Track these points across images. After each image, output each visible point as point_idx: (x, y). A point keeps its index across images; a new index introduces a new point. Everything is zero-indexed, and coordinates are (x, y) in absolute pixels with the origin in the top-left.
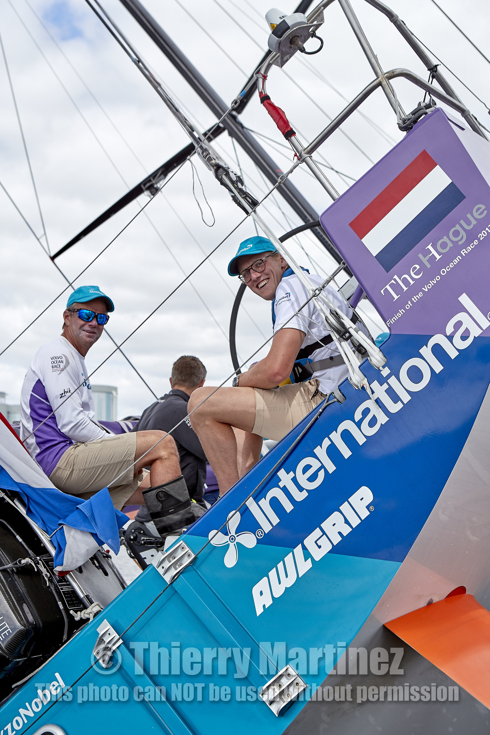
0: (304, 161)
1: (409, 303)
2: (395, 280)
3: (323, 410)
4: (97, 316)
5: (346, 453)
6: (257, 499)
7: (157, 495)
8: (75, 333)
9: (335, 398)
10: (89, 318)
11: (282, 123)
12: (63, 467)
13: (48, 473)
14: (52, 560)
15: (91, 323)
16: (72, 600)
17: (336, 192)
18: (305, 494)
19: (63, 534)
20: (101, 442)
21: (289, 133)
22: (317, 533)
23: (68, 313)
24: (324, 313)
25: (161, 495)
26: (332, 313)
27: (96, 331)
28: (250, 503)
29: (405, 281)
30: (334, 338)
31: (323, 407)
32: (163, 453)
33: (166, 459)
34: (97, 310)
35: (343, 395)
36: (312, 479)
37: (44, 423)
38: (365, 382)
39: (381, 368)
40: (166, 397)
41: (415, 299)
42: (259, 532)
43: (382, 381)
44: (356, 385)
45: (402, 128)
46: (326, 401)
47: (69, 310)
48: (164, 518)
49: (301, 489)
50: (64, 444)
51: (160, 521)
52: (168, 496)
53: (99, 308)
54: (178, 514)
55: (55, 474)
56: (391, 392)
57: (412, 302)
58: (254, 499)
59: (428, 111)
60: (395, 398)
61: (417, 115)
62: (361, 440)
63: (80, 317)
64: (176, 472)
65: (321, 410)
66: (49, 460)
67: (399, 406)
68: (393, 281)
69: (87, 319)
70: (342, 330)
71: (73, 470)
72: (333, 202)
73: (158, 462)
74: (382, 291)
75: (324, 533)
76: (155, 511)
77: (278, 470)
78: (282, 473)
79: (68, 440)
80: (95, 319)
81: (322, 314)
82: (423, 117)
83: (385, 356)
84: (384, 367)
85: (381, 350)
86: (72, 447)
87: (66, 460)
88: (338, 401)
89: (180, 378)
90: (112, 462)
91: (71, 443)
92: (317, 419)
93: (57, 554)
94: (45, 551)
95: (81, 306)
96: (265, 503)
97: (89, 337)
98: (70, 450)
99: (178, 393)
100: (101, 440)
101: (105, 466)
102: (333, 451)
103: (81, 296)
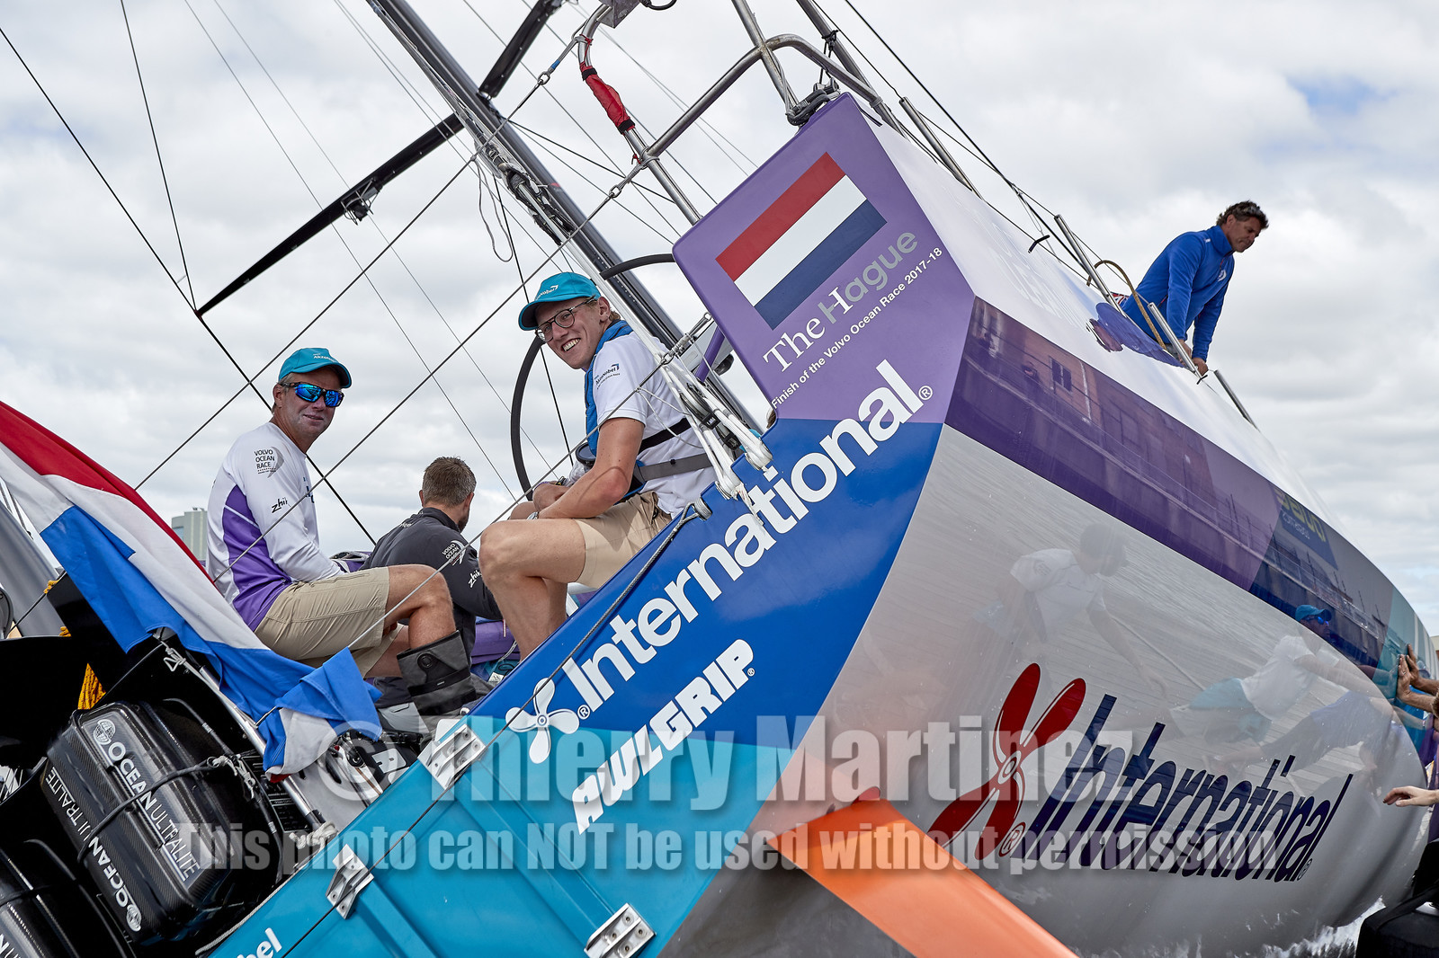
0: (648, 165)
1: (805, 374)
2: (784, 340)
3: (679, 529)
4: (326, 393)
5: (713, 591)
6: (579, 660)
7: (420, 661)
8: (291, 419)
9: (697, 511)
10: (313, 396)
11: (614, 109)
12: (275, 618)
13: (253, 627)
14: (260, 760)
15: (315, 405)
16: (288, 820)
17: (695, 212)
18: (651, 653)
19: (278, 719)
20: (335, 580)
21: (624, 125)
22: (670, 708)
23: (281, 389)
24: (677, 388)
25: (426, 659)
26: (691, 389)
27: (323, 416)
28: (570, 667)
29: (799, 342)
30: (692, 424)
31: (678, 525)
32: (429, 598)
33: (433, 606)
34: (324, 384)
35: (708, 507)
36: (662, 630)
37: (247, 553)
38: (741, 487)
39: (764, 469)
40: (414, 519)
41: (813, 368)
42: (583, 710)
43: (766, 486)
44: (726, 493)
45: (792, 121)
46: (683, 516)
47: (281, 384)
48: (430, 695)
49: (645, 645)
50: (278, 583)
51: (424, 699)
52: (436, 661)
53: (329, 381)
54: (451, 688)
55: (262, 628)
56: (778, 503)
57: (809, 372)
58: (576, 661)
59: (829, 96)
60: (785, 512)
61: (814, 102)
62: (735, 574)
63: (299, 395)
64: (449, 626)
65: (675, 530)
66: (253, 606)
67: (791, 522)
68: (781, 342)
69: (311, 399)
70: (705, 413)
71: (291, 623)
72: (691, 226)
73: (421, 612)
74: (765, 357)
75: (680, 709)
76: (416, 684)
77: (612, 617)
78: (617, 623)
79: (283, 577)
80: (322, 399)
81: (674, 390)
82: (823, 105)
83: (769, 451)
84: (768, 467)
85: (763, 442)
86: (290, 587)
87: (280, 607)
88: (701, 516)
89: (435, 490)
90: (352, 610)
91: (288, 582)
92: (669, 542)
93: (268, 750)
94: (248, 745)
95: (300, 379)
96: (591, 666)
97: (313, 424)
98: (287, 592)
99: (434, 513)
100: (335, 578)
101: (341, 617)
102: (693, 590)
103: (300, 364)
